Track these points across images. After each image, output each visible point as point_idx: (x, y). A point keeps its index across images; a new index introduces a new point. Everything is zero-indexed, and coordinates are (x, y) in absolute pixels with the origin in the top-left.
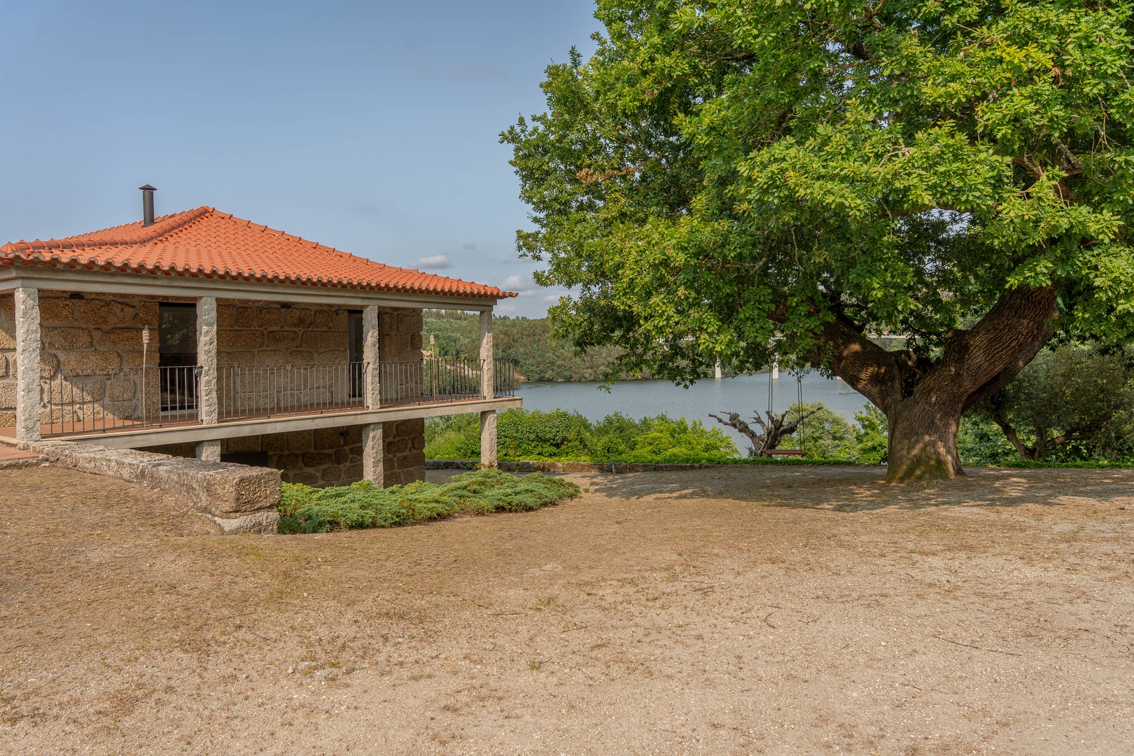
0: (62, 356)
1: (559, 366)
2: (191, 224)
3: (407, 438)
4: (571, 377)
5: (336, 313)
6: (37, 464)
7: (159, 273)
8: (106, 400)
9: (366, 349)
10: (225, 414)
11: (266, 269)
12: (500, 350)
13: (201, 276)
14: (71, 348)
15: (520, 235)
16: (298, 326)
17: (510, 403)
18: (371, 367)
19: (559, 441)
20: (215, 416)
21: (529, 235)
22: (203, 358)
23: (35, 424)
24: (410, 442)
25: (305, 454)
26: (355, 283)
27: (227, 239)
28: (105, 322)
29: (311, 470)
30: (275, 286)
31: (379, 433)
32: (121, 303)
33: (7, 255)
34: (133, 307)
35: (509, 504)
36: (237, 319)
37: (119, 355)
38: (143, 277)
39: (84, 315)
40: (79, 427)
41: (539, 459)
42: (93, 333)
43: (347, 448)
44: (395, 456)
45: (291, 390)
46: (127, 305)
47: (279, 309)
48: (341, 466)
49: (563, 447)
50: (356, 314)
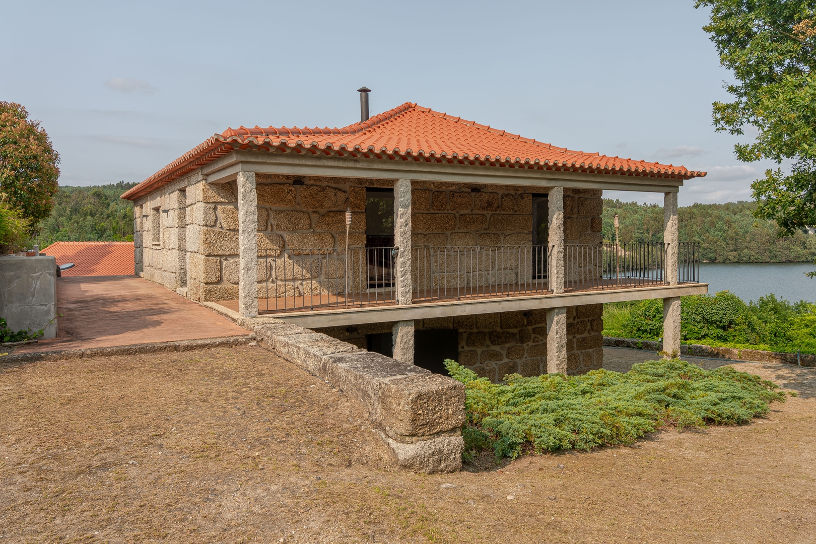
0: (287, 238)
1: (705, 249)
2: (396, 117)
3: (586, 320)
4: (716, 259)
5: (521, 196)
6: (245, 343)
7: (359, 156)
8: (323, 277)
9: (551, 232)
10: (419, 293)
11: (457, 151)
12: (650, 234)
13: (397, 158)
14: (294, 230)
15: (718, 108)
16: (487, 210)
17: (695, 289)
18: (556, 250)
19: (726, 324)
20: (409, 296)
21: (728, 106)
22: (399, 240)
23: (253, 301)
24: (589, 324)
25: (492, 332)
26: (542, 163)
27: (426, 129)
28: (322, 206)
29: (497, 348)
30: (465, 168)
31: (563, 317)
32: (335, 188)
33: (225, 139)
34: (345, 192)
35: (719, 415)
36: (433, 203)
37: (333, 237)
38: (345, 160)
39: (304, 199)
40: (299, 303)
41: (713, 344)
42: (312, 216)
43: (530, 328)
44: (574, 337)
45: (480, 270)
46: (340, 190)
47: (469, 193)
48: (525, 345)
49: (730, 330)
50: (540, 197)
